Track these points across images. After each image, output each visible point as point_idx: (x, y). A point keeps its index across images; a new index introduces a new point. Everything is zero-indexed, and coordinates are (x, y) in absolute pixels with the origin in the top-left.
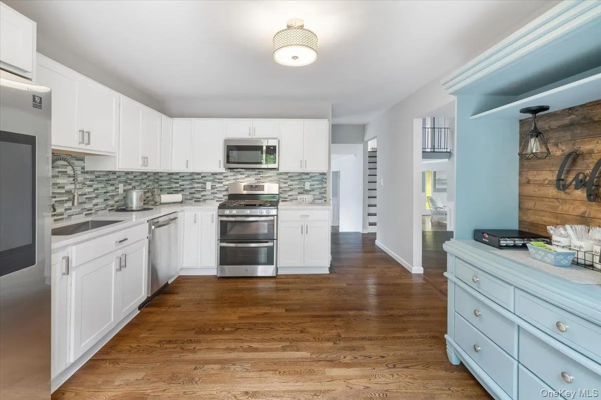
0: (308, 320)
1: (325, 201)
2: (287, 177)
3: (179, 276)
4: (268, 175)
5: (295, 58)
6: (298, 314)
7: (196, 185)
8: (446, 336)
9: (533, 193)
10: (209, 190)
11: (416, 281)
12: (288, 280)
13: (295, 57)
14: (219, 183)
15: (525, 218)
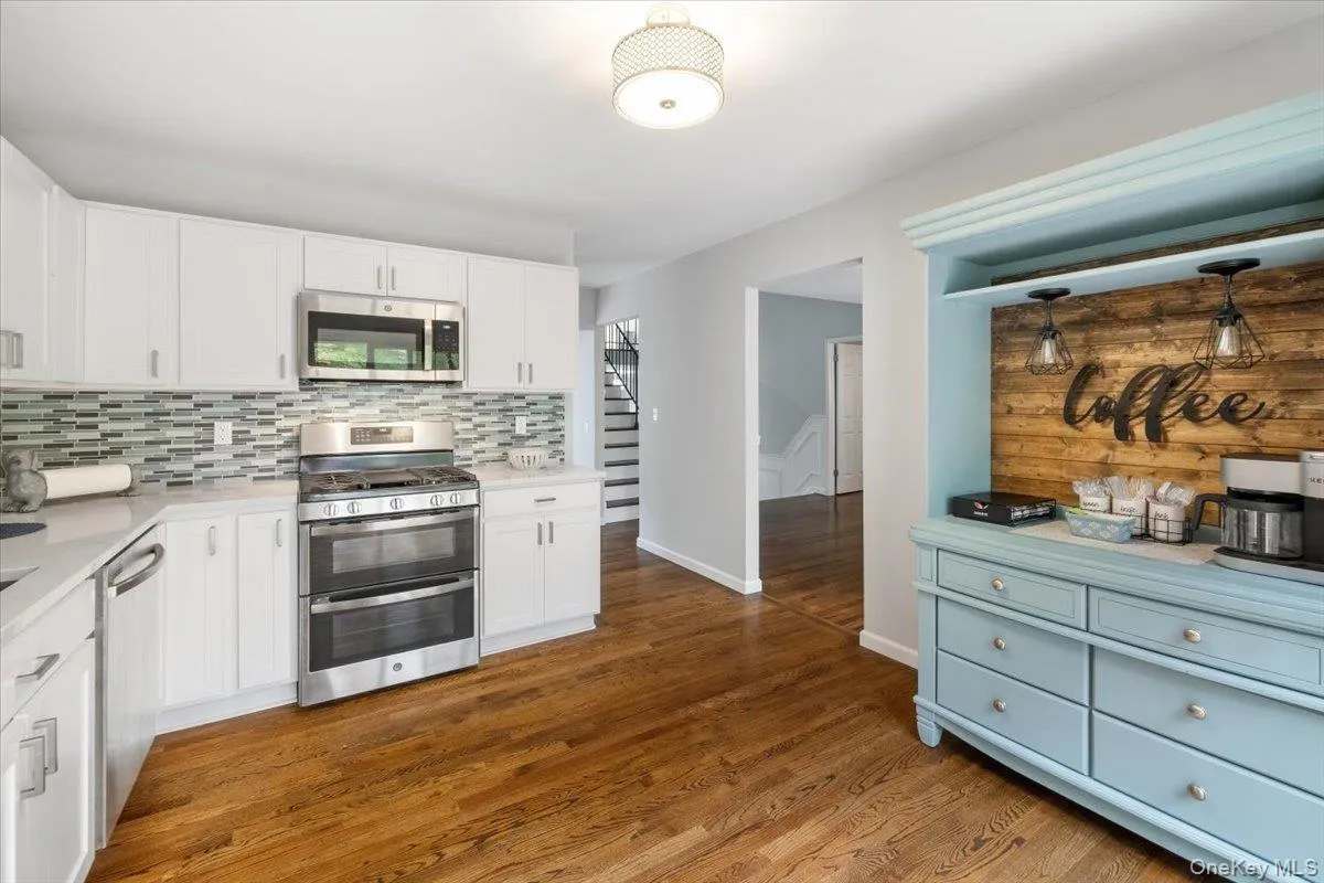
0: (638, 750)
1: (562, 460)
2: (470, 404)
3: (157, 738)
4: (417, 399)
5: (667, 104)
6: (603, 743)
7: (172, 433)
8: (916, 699)
9: (1018, 429)
10: (223, 448)
11: (752, 610)
12: (515, 666)
13: (666, 102)
14: (262, 423)
15: (1003, 470)
